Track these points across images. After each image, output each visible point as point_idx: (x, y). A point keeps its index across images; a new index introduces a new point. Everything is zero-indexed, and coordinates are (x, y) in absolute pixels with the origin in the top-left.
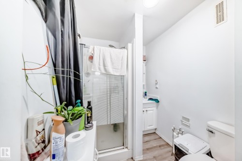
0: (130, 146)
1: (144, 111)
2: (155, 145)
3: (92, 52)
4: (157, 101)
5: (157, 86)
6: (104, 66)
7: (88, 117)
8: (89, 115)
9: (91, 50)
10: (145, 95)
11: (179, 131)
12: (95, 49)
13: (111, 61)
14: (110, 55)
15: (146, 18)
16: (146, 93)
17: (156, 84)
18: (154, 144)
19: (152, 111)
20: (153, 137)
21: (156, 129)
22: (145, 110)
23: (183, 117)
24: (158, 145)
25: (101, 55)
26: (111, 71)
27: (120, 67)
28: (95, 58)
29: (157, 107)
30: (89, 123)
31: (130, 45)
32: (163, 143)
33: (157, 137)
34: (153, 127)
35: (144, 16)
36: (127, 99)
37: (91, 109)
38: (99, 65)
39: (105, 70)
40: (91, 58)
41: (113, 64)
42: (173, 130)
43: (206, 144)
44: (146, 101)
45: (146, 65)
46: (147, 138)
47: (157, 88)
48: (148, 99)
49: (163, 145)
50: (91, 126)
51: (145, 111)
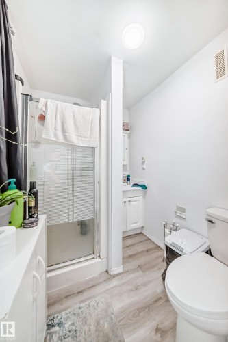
0: (103, 254)
1: (125, 202)
2: (141, 250)
3: (44, 109)
4: (144, 187)
5: (144, 166)
6: (64, 131)
7: (30, 208)
8: (33, 204)
9: (41, 105)
10: (128, 179)
11: (171, 226)
12: (48, 105)
13: (75, 124)
14: (74, 116)
15: (127, 65)
16: (129, 176)
17: (143, 163)
18: (140, 248)
19: (137, 202)
20: (138, 239)
21: (142, 228)
22: (127, 200)
23: (177, 207)
24: (145, 249)
25: (58, 115)
26: (75, 139)
27: (89, 133)
28: (48, 118)
29: (144, 196)
30: (31, 217)
31: (103, 103)
32: (152, 246)
33: (144, 238)
34: (139, 225)
35: (124, 62)
36: (99, 182)
37: (36, 195)
38: (55, 130)
39: (65, 137)
40: (42, 118)
41: (77, 129)
42: (165, 226)
43: (205, 240)
44: (129, 187)
45: (129, 137)
46: (129, 242)
47: (144, 169)
48: (131, 185)
49: (151, 249)
50: (36, 223)
51: (127, 203)
